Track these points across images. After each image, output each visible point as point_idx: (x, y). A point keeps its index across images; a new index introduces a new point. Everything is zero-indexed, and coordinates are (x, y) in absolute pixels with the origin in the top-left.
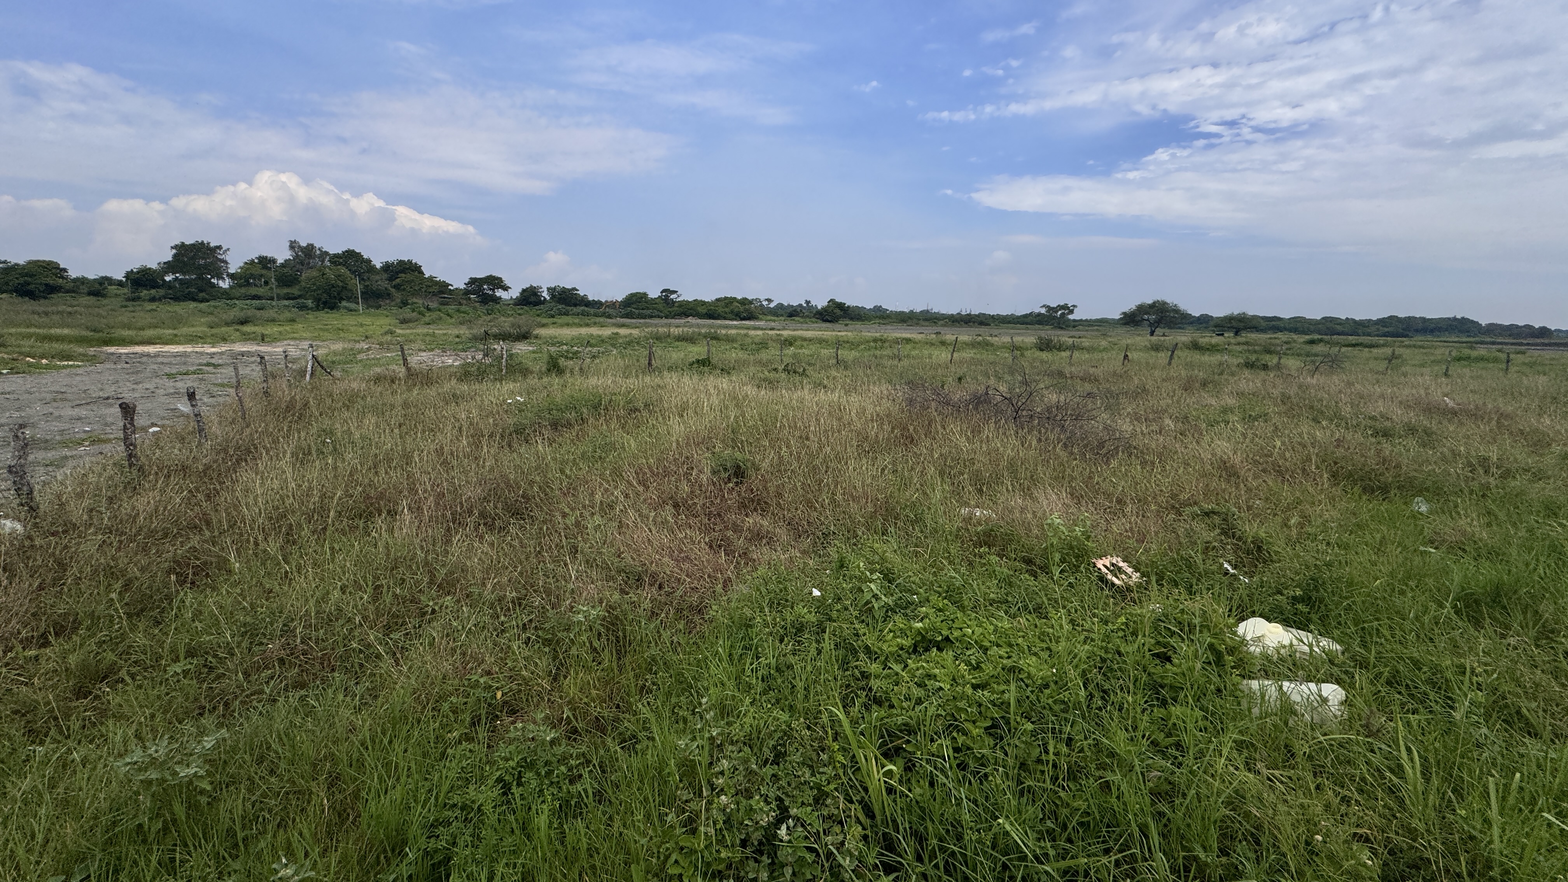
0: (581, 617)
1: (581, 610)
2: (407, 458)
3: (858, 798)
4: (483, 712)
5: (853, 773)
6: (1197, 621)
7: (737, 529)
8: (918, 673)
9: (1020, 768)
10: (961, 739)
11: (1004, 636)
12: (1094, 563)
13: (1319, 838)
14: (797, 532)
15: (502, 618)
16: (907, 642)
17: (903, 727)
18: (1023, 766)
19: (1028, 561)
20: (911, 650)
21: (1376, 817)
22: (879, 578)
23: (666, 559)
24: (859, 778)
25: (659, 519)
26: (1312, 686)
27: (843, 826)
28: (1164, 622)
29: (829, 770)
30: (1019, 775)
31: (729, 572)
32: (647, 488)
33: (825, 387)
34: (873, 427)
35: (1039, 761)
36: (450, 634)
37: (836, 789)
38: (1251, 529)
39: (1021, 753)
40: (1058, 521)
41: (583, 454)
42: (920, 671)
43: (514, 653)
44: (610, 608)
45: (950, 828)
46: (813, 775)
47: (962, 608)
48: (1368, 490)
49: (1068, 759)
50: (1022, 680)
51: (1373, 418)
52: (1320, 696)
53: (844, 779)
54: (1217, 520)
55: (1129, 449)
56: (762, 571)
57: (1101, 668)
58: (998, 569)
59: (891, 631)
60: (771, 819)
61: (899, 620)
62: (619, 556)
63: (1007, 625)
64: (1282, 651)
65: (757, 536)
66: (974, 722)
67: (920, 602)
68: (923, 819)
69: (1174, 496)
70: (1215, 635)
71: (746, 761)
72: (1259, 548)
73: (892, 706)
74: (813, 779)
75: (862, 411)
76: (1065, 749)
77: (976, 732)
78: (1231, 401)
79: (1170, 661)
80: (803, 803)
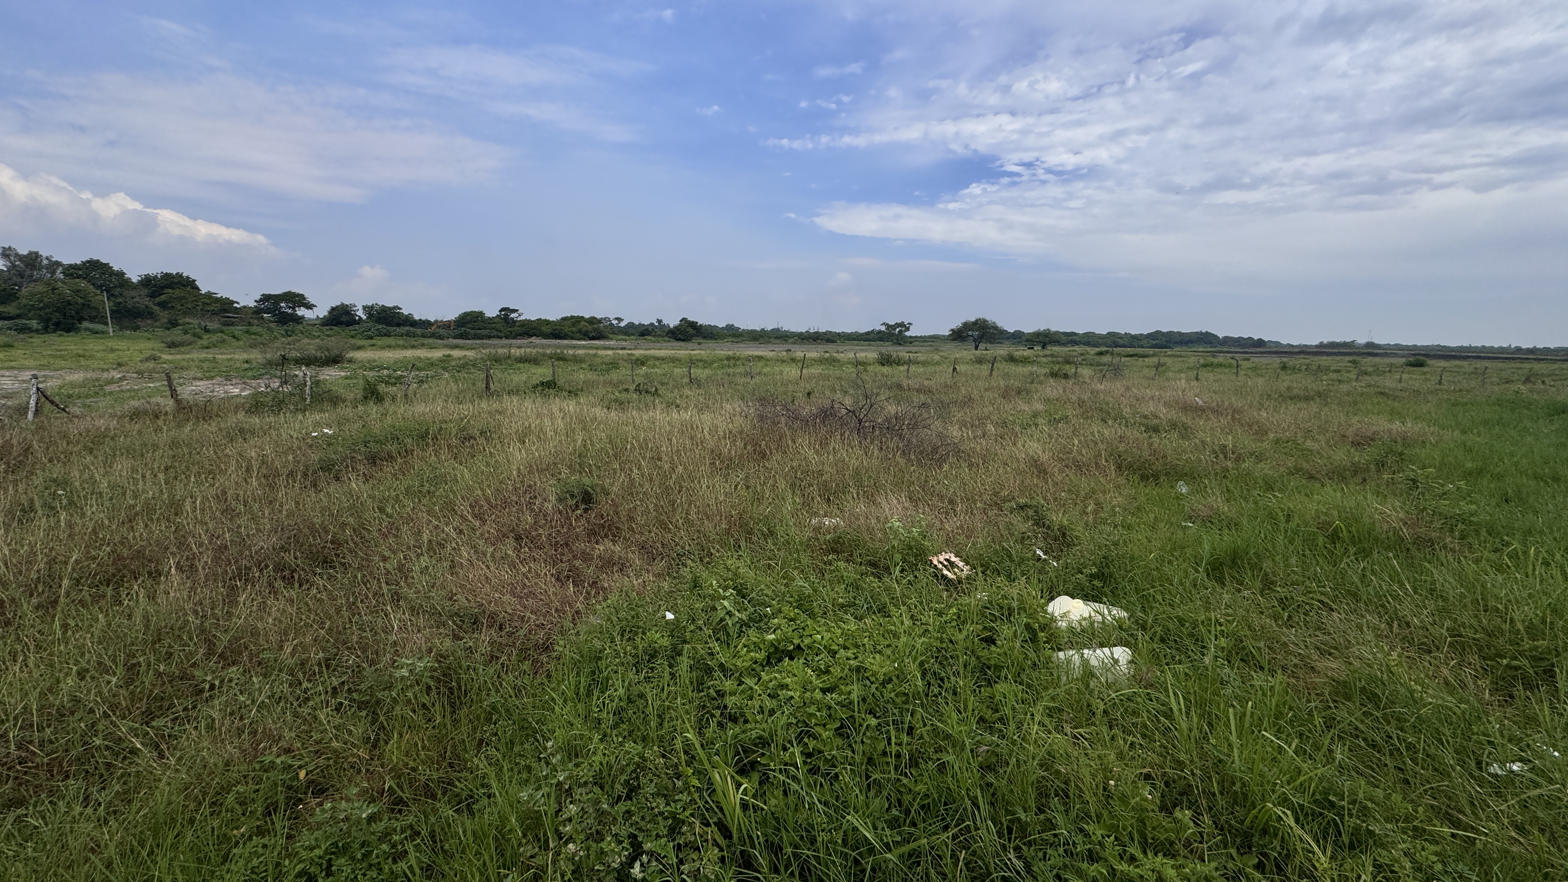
0: (405, 672)
1: (404, 664)
2: (176, 507)
3: (715, 820)
4: (281, 798)
5: (709, 795)
6: (1015, 604)
7: (586, 558)
8: (771, 685)
9: (868, 763)
10: (812, 744)
11: (851, 638)
12: (931, 561)
13: (1112, 782)
14: (649, 553)
15: (305, 685)
16: (760, 656)
17: (758, 741)
18: (870, 761)
19: (873, 564)
20: (764, 663)
21: (1155, 756)
22: (732, 594)
23: (507, 598)
24: (715, 799)
25: (498, 555)
26: (1106, 650)
27: (700, 852)
28: (988, 609)
29: (685, 797)
30: (867, 769)
31: (578, 604)
32: (484, 522)
33: (677, 406)
34: (726, 445)
35: (884, 754)
36: (236, 712)
37: (692, 815)
38: (1057, 518)
39: (867, 748)
40: (898, 524)
41: (408, 491)
42: (773, 683)
43: (321, 723)
44: (441, 657)
45: (804, 834)
46: (668, 804)
47: (812, 615)
48: (1144, 478)
49: (909, 748)
50: (867, 678)
51: (1145, 417)
52: (1113, 658)
53: (701, 804)
54: (1031, 513)
55: (958, 452)
56: (613, 599)
57: (937, 658)
58: (845, 574)
59: (745, 646)
60: (624, 859)
61: (753, 635)
62: (451, 599)
63: (853, 627)
64: (1084, 623)
65: (609, 564)
66: (824, 725)
67: (773, 614)
68: (779, 830)
69: (996, 494)
70: (1030, 616)
71: (597, 802)
72: (1064, 534)
73: (746, 721)
74: (668, 808)
75: (714, 430)
76: (905, 738)
77: (825, 734)
78: (1039, 407)
79: (995, 644)
80: (658, 836)
